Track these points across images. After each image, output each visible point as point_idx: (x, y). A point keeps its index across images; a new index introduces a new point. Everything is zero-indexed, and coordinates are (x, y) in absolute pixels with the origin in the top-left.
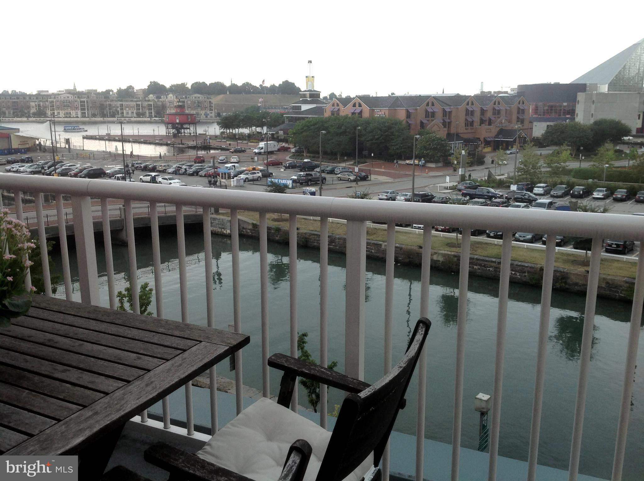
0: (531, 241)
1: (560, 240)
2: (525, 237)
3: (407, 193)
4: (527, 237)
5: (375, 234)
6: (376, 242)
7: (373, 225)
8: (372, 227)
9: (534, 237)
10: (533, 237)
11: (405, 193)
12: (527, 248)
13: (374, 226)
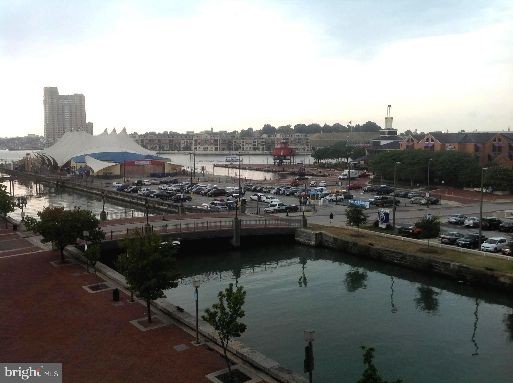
5: (444, 253)
6: (445, 261)
11: (473, 218)
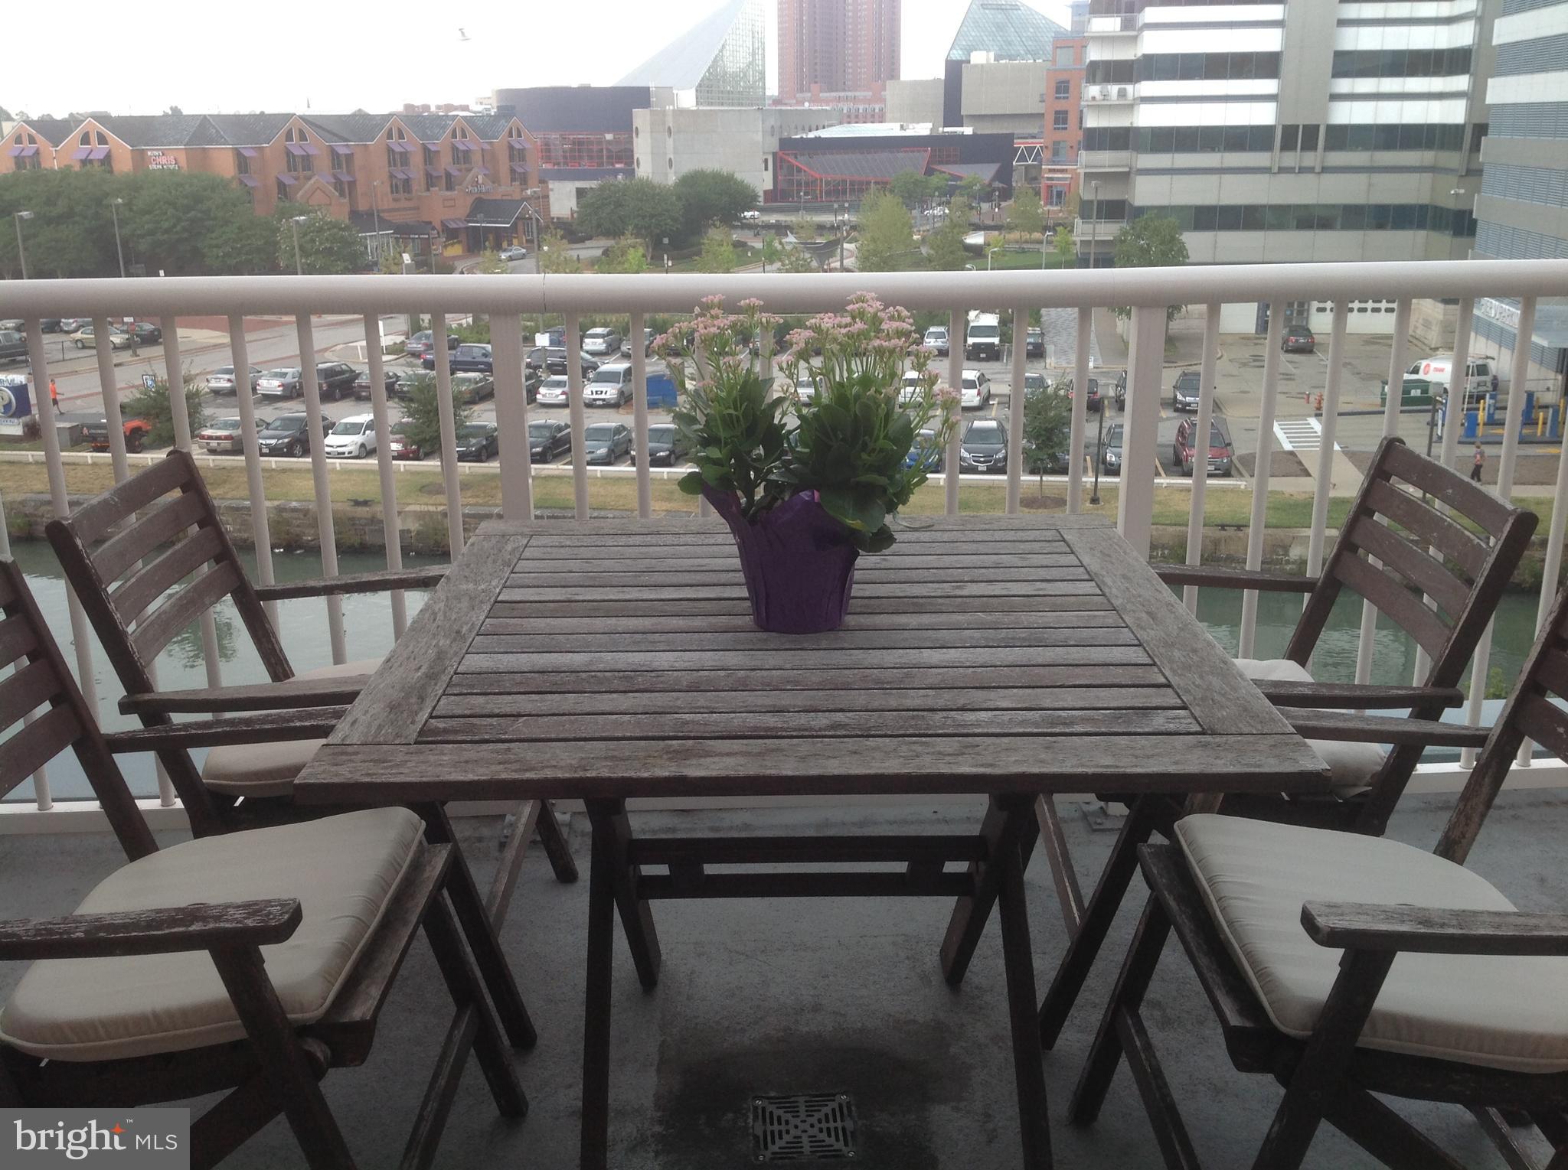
0: (607, 461)
1: (668, 453)
2: (593, 452)
3: (284, 370)
4: (599, 452)
5: (225, 482)
6: (234, 503)
7: (213, 460)
8: (211, 465)
9: (613, 450)
10: (611, 451)
11: (278, 370)
12: (604, 478)
13: (217, 463)
